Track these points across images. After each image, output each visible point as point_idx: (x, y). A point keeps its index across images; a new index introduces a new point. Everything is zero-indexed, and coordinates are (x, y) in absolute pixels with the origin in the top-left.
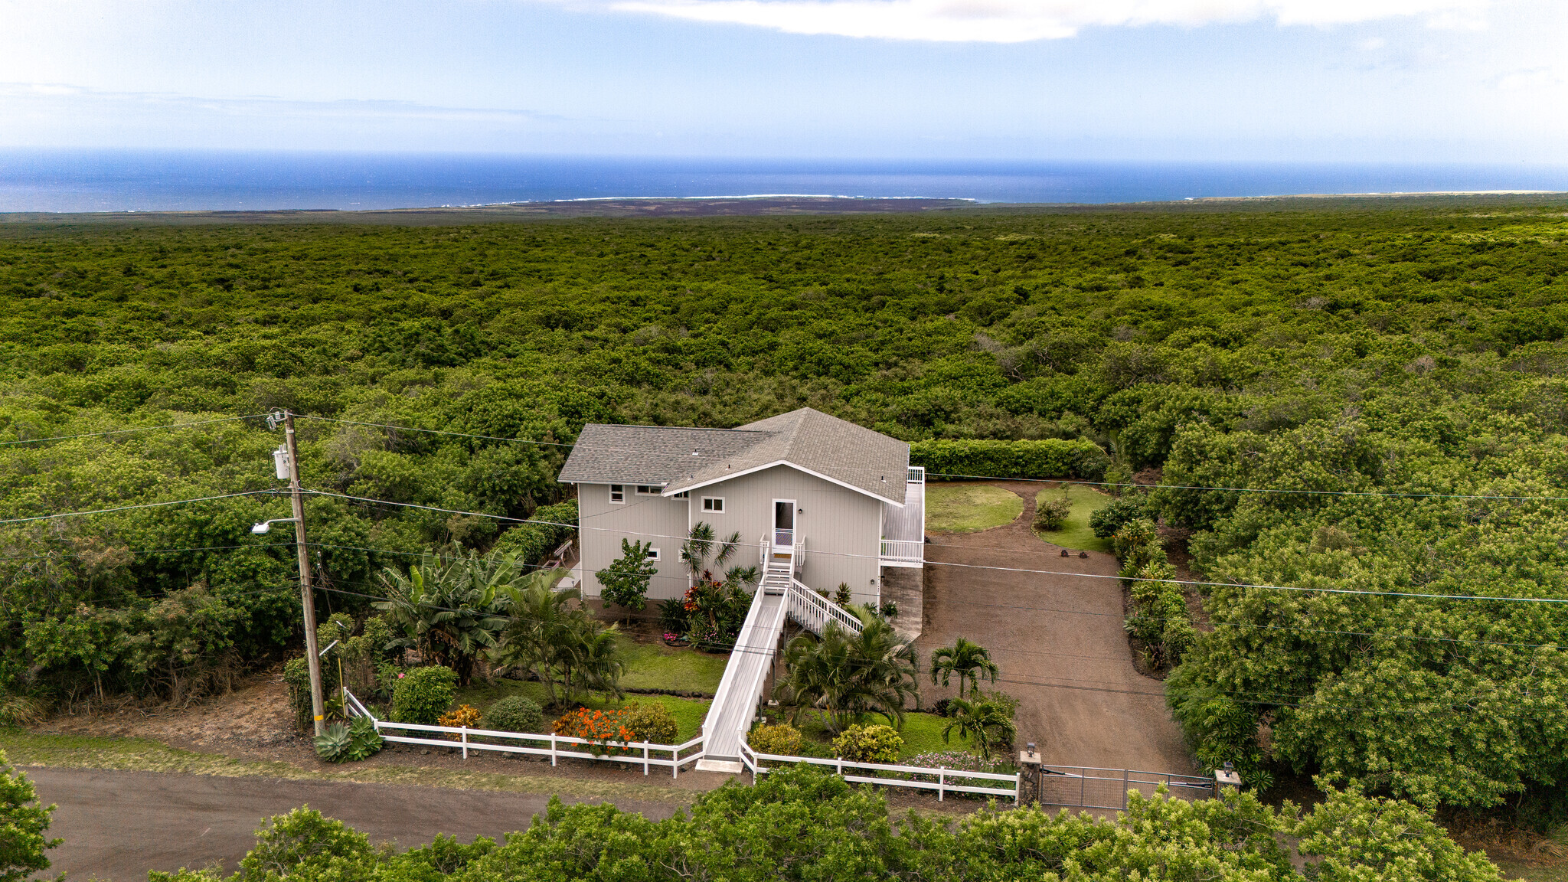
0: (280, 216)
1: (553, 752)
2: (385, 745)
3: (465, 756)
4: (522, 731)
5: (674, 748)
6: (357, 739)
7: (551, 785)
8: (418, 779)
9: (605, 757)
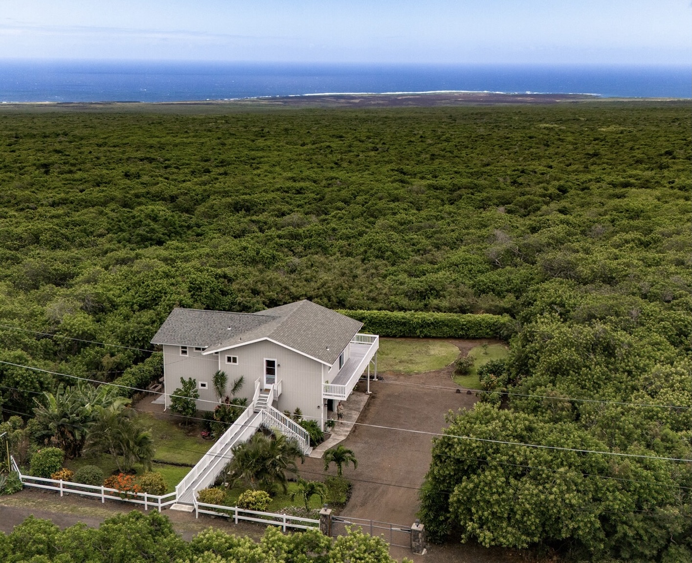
0: (101, 106)
1: (103, 496)
2: (24, 487)
3: (62, 495)
4: (90, 484)
5: (160, 497)
6: (10, 483)
7: (96, 512)
8: (35, 506)
9: (127, 500)
